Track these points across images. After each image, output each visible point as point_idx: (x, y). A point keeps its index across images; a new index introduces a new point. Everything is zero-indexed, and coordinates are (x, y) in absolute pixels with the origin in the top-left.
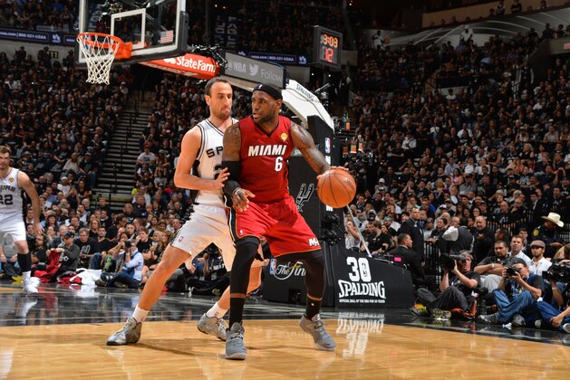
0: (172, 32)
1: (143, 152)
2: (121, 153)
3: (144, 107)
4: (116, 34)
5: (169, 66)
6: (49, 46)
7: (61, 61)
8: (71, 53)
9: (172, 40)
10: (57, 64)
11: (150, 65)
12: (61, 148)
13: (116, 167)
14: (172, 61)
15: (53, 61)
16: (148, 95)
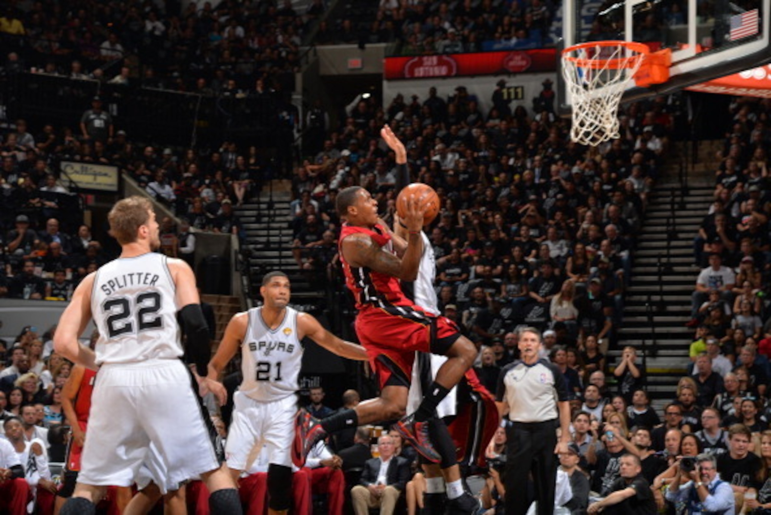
0: (755, 12)
1: (706, 266)
2: (659, 274)
3: (699, 175)
4: (637, 37)
5: (752, 84)
6: (505, 78)
7: (528, 104)
8: (547, 85)
9: (755, 30)
10: (521, 111)
11: (710, 89)
12: (541, 274)
13: (652, 303)
14: (758, 73)
15: (514, 105)
16: (705, 147)
